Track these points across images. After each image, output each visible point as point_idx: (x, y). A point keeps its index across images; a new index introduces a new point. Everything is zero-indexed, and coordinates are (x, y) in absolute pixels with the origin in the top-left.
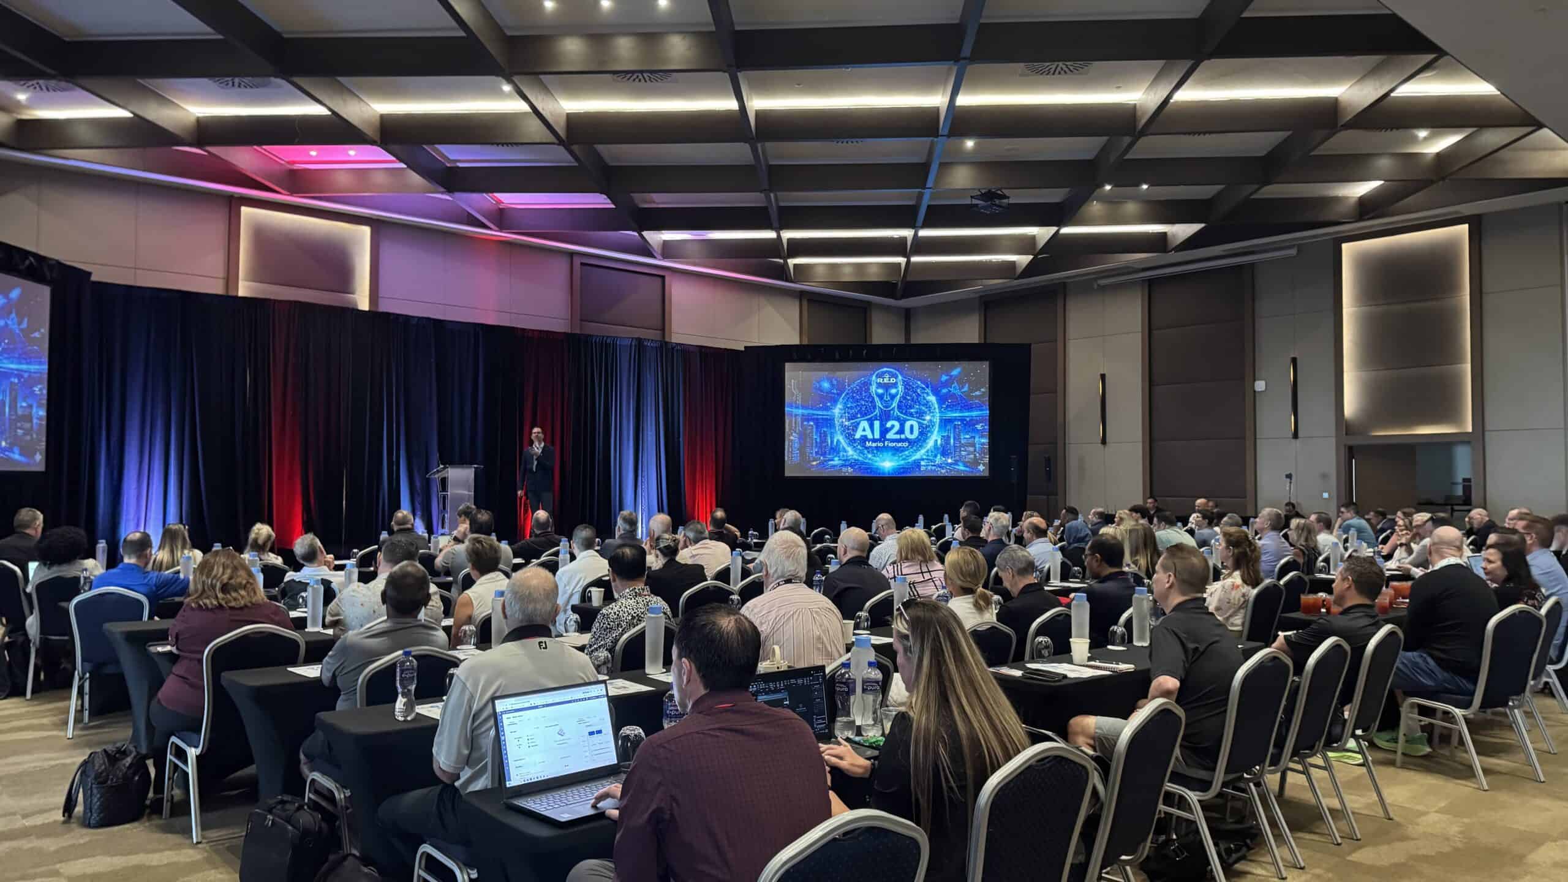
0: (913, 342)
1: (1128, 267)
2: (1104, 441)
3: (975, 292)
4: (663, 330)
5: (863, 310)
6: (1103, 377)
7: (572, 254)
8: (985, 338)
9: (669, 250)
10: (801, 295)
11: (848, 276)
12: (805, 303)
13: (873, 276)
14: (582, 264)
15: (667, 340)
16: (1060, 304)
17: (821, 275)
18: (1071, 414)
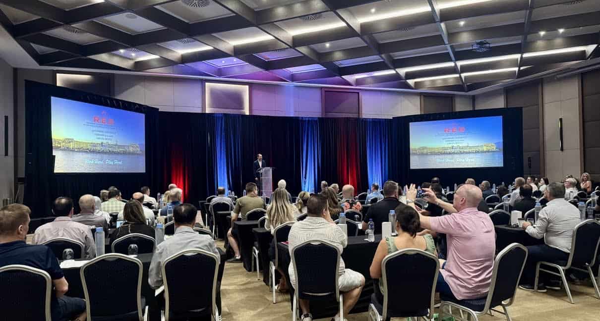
0: (476, 109)
1: (569, 69)
2: (562, 149)
3: (501, 86)
4: (359, 113)
5: (451, 98)
6: (561, 120)
7: (321, 88)
8: (507, 105)
9: (358, 82)
10: (421, 94)
11: (439, 84)
12: (422, 97)
13: (451, 83)
14: (326, 91)
15: (360, 117)
16: (540, 87)
17: (428, 84)
18: (547, 137)
